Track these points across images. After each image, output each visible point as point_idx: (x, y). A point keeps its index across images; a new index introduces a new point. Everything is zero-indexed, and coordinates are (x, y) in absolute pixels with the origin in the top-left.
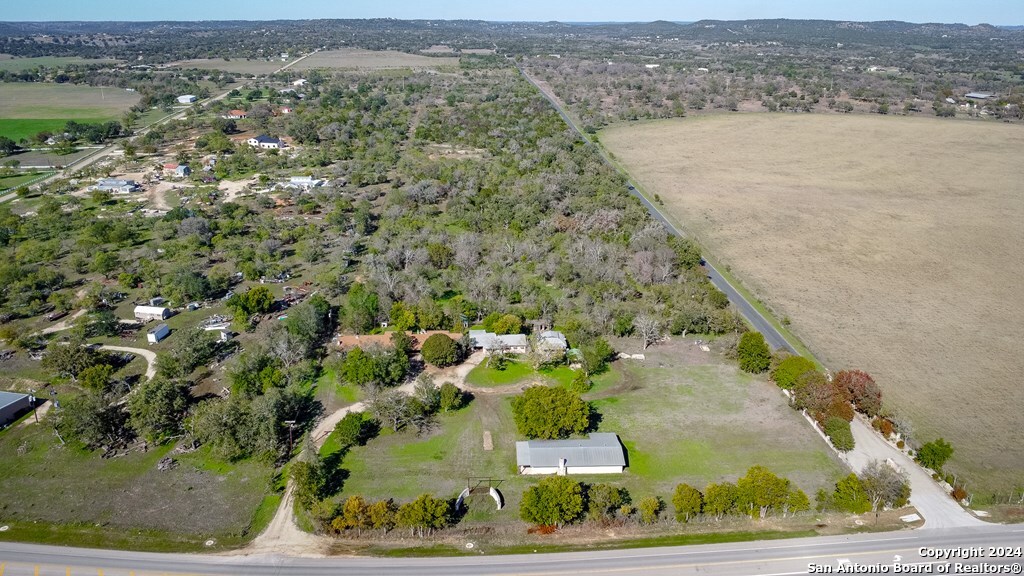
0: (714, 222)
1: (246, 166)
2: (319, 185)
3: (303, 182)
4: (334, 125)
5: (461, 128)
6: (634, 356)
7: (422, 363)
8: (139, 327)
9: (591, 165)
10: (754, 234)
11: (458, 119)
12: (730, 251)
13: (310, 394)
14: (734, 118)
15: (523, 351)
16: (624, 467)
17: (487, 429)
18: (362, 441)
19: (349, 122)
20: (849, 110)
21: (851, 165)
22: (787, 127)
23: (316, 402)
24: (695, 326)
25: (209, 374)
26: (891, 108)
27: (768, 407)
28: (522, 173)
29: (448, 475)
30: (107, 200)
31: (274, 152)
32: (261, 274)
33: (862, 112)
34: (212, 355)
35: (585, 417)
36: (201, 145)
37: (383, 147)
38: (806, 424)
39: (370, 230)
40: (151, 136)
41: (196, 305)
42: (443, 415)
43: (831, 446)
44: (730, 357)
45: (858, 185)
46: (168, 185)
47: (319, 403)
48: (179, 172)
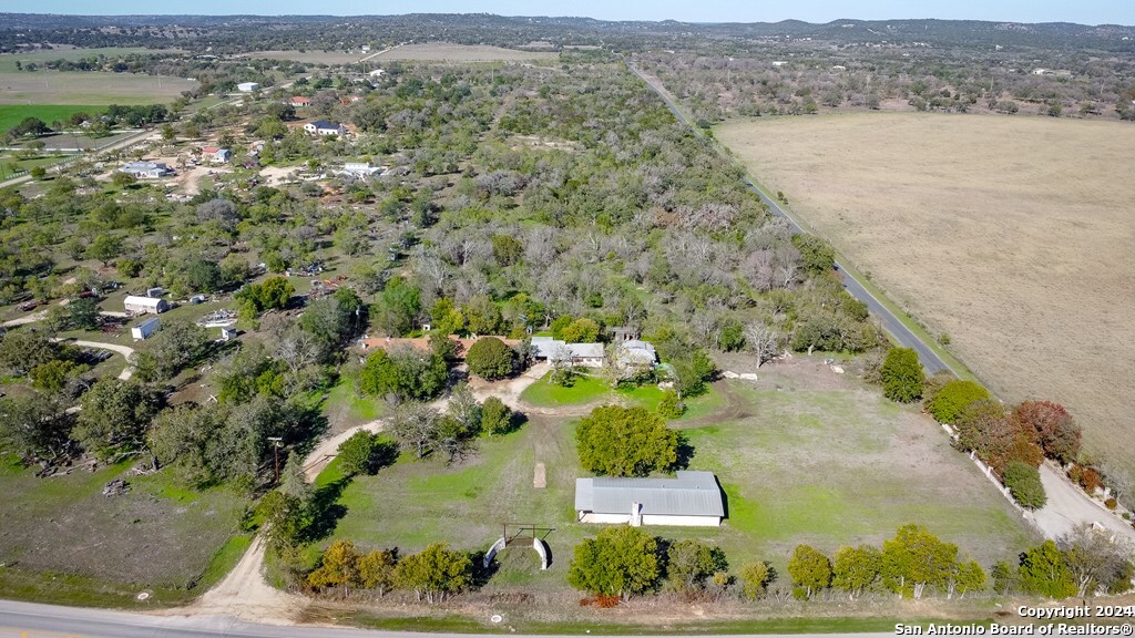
0: (850, 224)
1: (297, 152)
2: (379, 173)
3: (358, 169)
4: (405, 113)
5: (553, 119)
6: (743, 376)
7: (467, 374)
8: (125, 321)
9: (702, 157)
10: (902, 238)
11: (550, 109)
12: (871, 257)
13: (317, 407)
14: (875, 117)
15: (600, 364)
16: (722, 519)
17: (541, 460)
18: (373, 470)
19: (424, 110)
20: (1013, 111)
21: (1019, 168)
22: (940, 127)
23: (322, 418)
24: (821, 342)
25: (196, 379)
26: (1064, 110)
27: (923, 446)
28: (618, 165)
29: (479, 519)
30: (129, 183)
31: (332, 138)
32: (287, 265)
33: (1029, 114)
34: (205, 355)
35: (672, 448)
36: (250, 129)
37: (459, 137)
38: (976, 470)
39: (429, 222)
40: (197, 120)
41: (201, 297)
42: (484, 441)
43: (1012, 501)
44: (870, 381)
45: (1030, 189)
46: (204, 170)
47: (325, 419)
48: (220, 156)
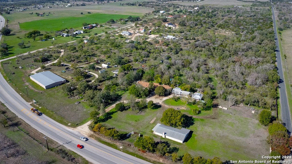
1: (160, 31)
2: (174, 38)
3: (171, 37)
4: (193, 21)
5: (232, 25)
6: (223, 108)
7: (156, 94)
8: (100, 69)
11: (234, 22)
13: (121, 95)
17: (156, 117)
19: (199, 21)
25: (104, 84)
28: (240, 41)
29: (134, 126)
30: (121, 36)
31: (170, 28)
32: (137, 61)
34: (109, 79)
36: (154, 24)
37: (202, 29)
39: (177, 53)
40: (144, 21)
41: (116, 66)
46: (138, 34)
47: (121, 98)
48: (142, 31)
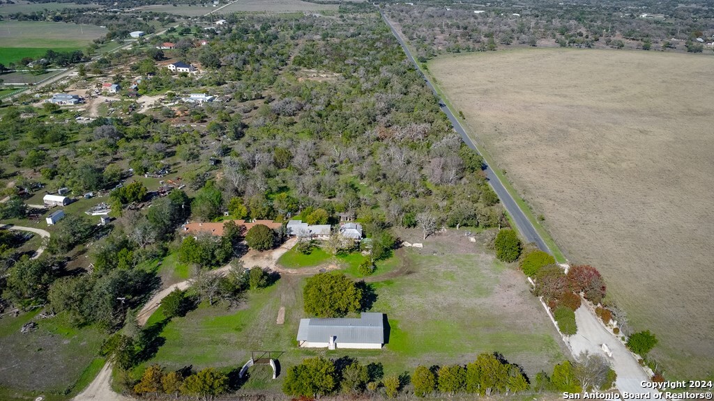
0: (500, 133)
1: (161, 85)
2: (211, 100)
3: (199, 98)
4: (233, 55)
5: (326, 58)
6: (414, 245)
7: (247, 246)
8: (44, 212)
9: (415, 88)
10: (530, 144)
11: (326, 50)
12: (508, 158)
13: (154, 271)
14: (533, 52)
15: (327, 239)
16: (383, 345)
17: (283, 305)
18: (182, 313)
19: (246, 52)
20: (621, 46)
21: (616, 90)
22: (572, 59)
23: (157, 278)
24: (468, 221)
25: (84, 252)
26: (653, 45)
27: (513, 292)
28: (362, 93)
29: (241, 345)
30: (55, 110)
31: (185, 75)
32: (146, 170)
33: (631, 48)
34: (91, 235)
36: (134, 68)
37: (265, 71)
38: (541, 309)
39: (239, 136)
40: (101, 62)
41: (91, 194)
42: (252, 293)
43: (558, 330)
44: (490, 248)
45: (618, 106)
46: (103, 99)
47: (159, 279)
48: (112, 89)
